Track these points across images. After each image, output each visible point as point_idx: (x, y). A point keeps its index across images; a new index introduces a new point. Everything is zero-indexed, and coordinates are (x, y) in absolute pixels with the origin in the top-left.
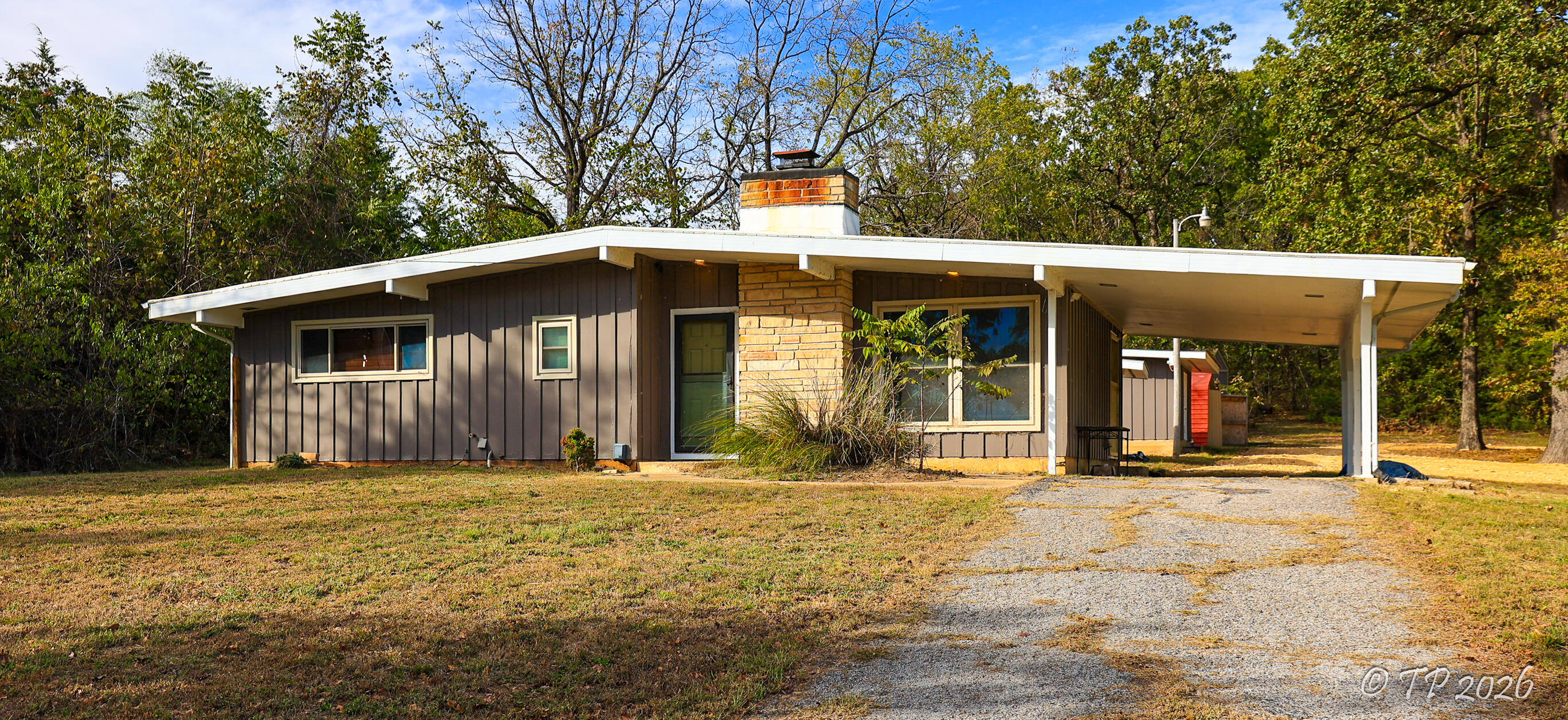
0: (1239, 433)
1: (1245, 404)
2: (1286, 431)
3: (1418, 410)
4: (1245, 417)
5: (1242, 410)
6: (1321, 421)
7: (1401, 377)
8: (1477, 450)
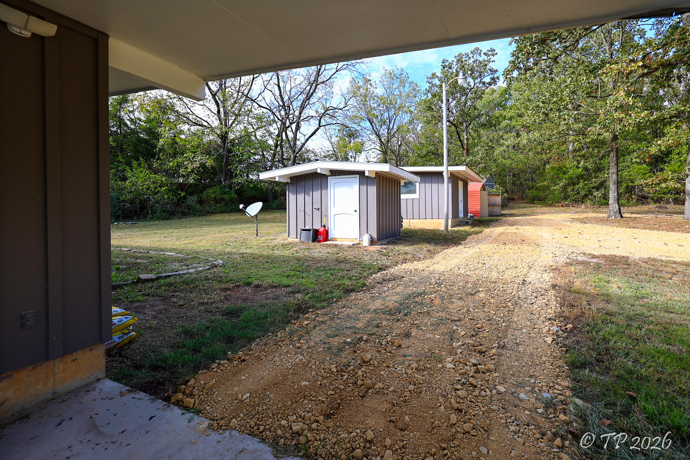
0: (497, 210)
1: (500, 197)
2: (519, 208)
3: (576, 198)
4: (500, 203)
5: (498, 200)
6: (534, 203)
7: (569, 185)
8: (619, 218)
